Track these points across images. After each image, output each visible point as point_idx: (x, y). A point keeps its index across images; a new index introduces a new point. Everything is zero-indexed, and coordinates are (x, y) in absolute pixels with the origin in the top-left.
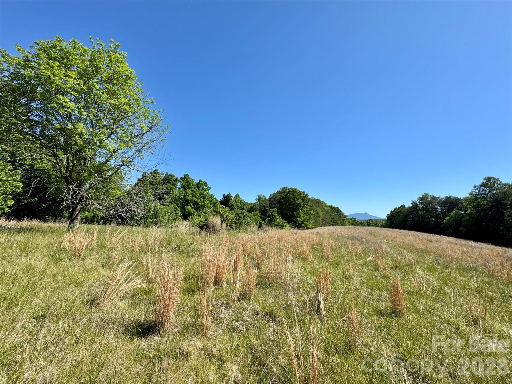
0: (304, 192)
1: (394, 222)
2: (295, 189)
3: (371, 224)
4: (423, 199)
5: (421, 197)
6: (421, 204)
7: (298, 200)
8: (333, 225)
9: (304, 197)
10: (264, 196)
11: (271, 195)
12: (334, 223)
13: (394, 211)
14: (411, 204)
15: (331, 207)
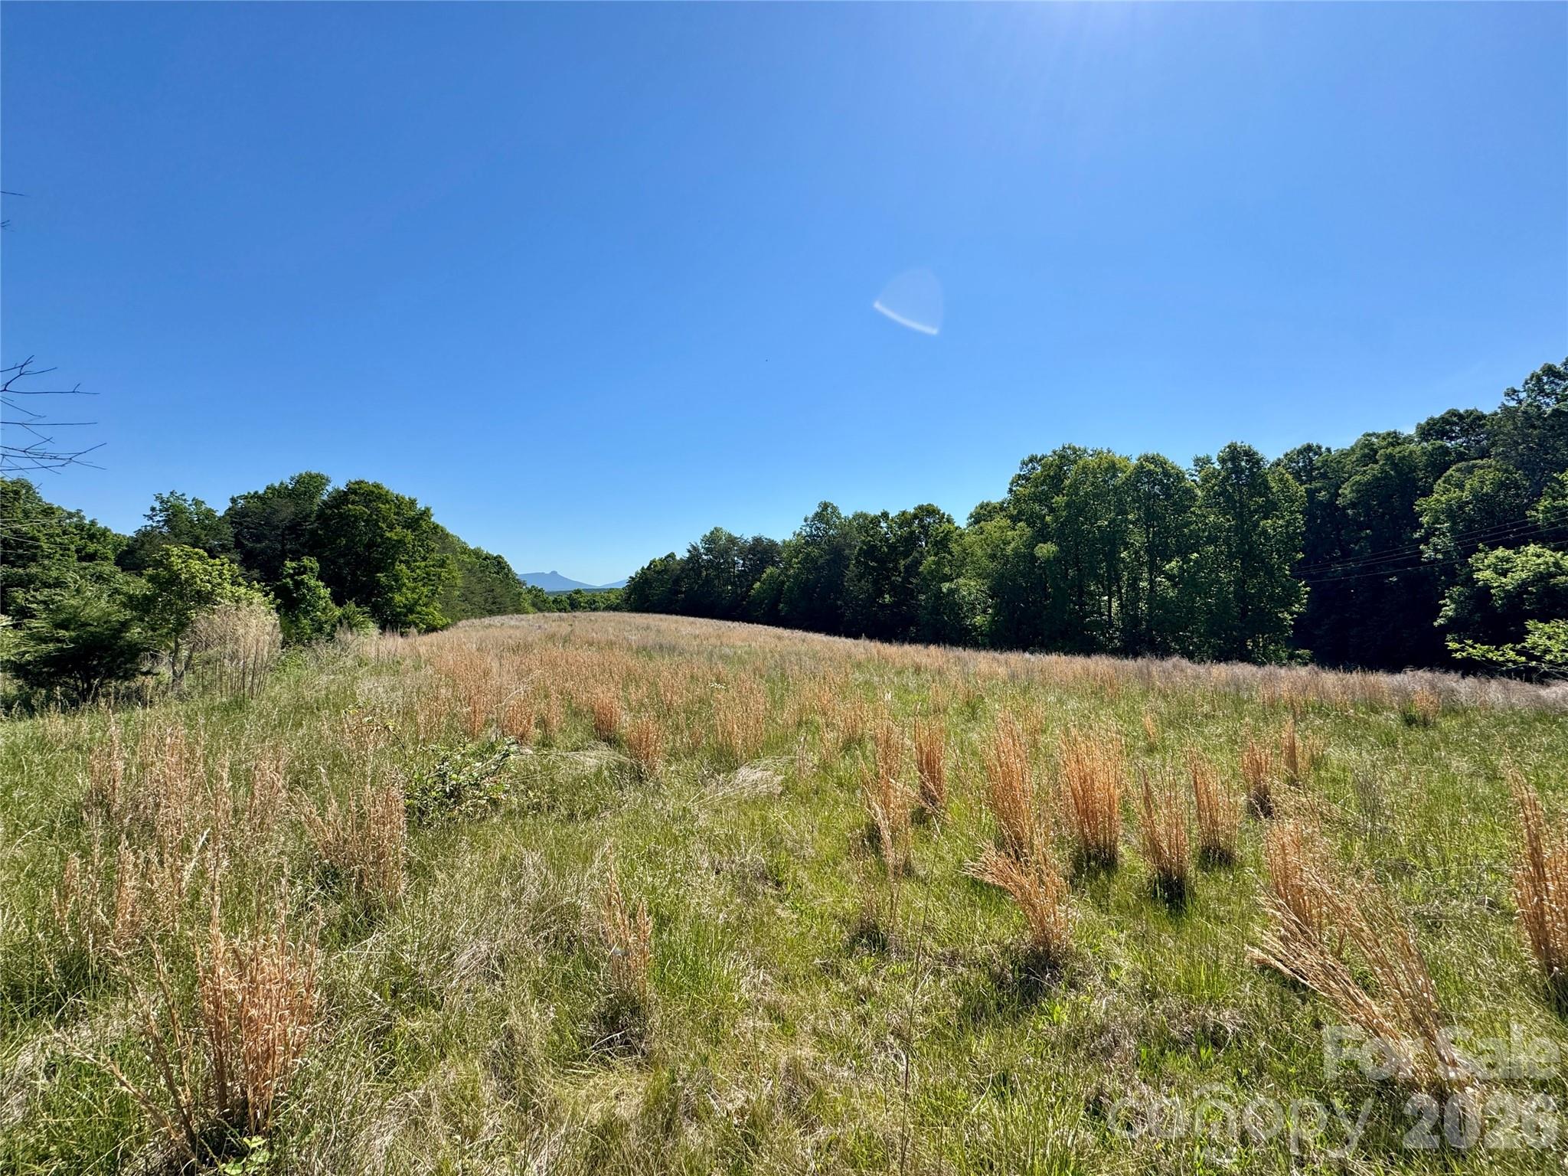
0: (413, 502)
1: (647, 596)
2: (377, 486)
3: (580, 602)
4: (712, 539)
5: (708, 534)
6: (709, 551)
7: (391, 527)
8: (491, 613)
9: (417, 521)
10: (197, 503)
11: (233, 500)
12: (494, 606)
13: (649, 568)
14: (689, 551)
15: (477, 553)
